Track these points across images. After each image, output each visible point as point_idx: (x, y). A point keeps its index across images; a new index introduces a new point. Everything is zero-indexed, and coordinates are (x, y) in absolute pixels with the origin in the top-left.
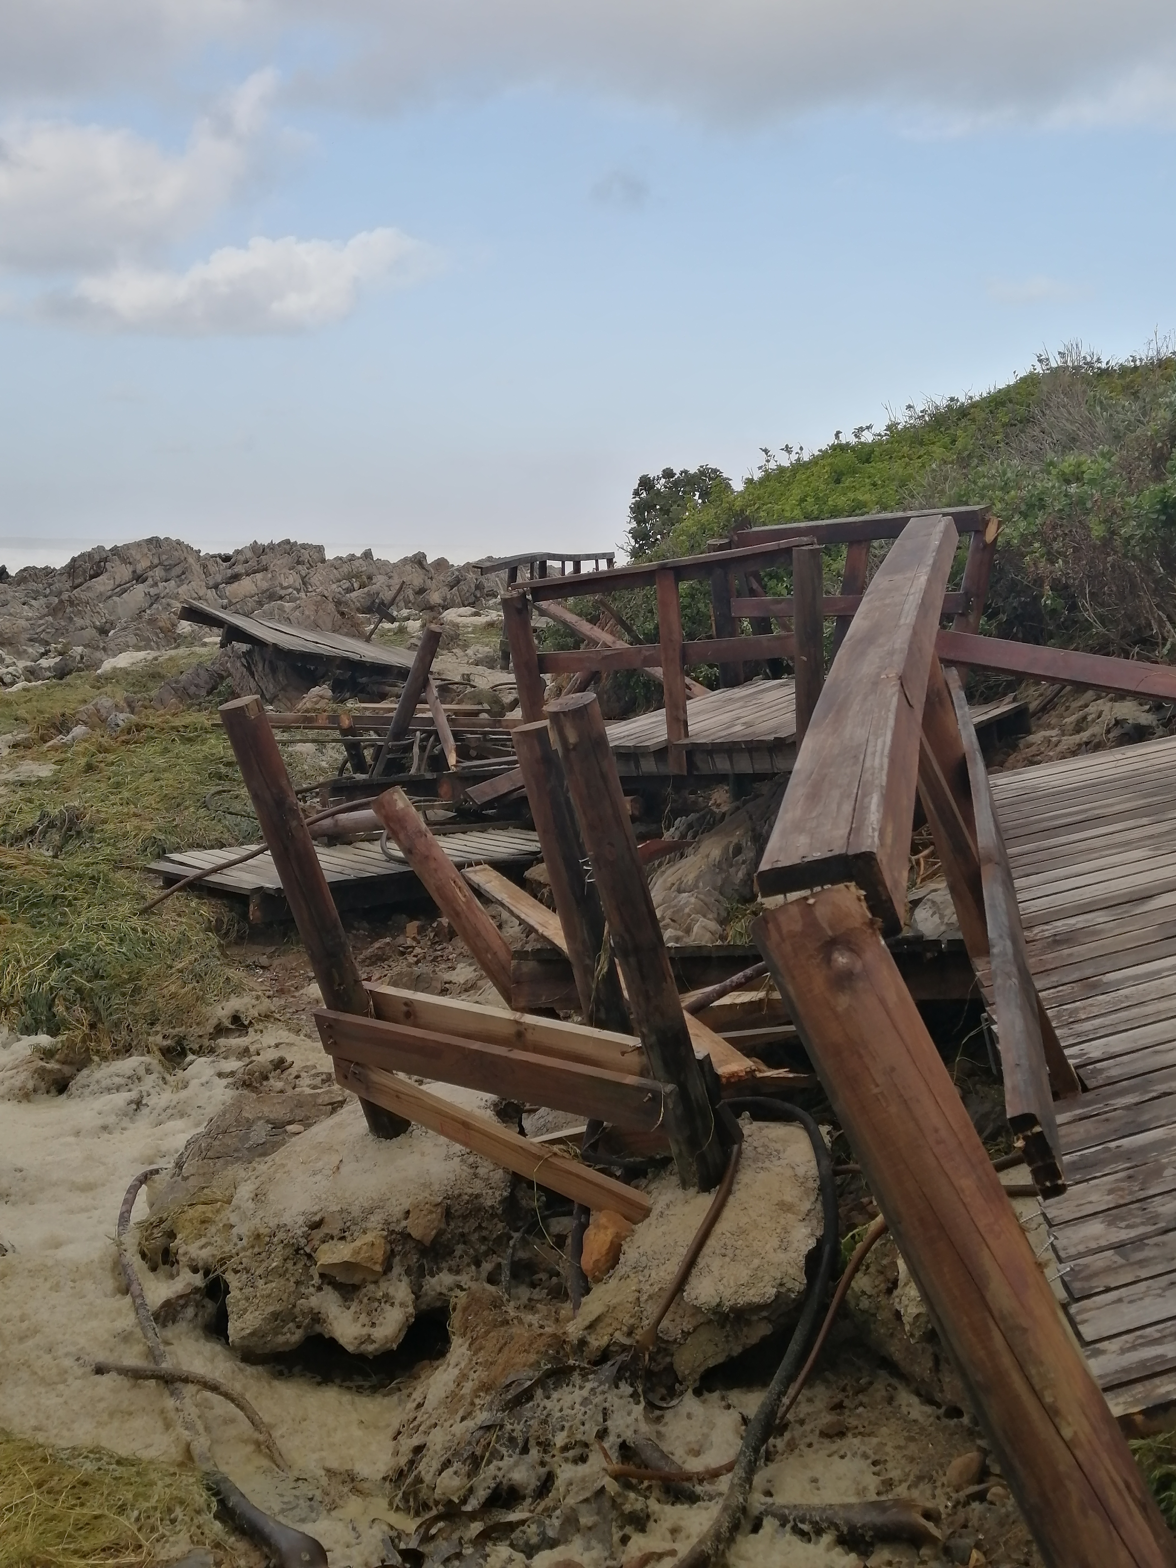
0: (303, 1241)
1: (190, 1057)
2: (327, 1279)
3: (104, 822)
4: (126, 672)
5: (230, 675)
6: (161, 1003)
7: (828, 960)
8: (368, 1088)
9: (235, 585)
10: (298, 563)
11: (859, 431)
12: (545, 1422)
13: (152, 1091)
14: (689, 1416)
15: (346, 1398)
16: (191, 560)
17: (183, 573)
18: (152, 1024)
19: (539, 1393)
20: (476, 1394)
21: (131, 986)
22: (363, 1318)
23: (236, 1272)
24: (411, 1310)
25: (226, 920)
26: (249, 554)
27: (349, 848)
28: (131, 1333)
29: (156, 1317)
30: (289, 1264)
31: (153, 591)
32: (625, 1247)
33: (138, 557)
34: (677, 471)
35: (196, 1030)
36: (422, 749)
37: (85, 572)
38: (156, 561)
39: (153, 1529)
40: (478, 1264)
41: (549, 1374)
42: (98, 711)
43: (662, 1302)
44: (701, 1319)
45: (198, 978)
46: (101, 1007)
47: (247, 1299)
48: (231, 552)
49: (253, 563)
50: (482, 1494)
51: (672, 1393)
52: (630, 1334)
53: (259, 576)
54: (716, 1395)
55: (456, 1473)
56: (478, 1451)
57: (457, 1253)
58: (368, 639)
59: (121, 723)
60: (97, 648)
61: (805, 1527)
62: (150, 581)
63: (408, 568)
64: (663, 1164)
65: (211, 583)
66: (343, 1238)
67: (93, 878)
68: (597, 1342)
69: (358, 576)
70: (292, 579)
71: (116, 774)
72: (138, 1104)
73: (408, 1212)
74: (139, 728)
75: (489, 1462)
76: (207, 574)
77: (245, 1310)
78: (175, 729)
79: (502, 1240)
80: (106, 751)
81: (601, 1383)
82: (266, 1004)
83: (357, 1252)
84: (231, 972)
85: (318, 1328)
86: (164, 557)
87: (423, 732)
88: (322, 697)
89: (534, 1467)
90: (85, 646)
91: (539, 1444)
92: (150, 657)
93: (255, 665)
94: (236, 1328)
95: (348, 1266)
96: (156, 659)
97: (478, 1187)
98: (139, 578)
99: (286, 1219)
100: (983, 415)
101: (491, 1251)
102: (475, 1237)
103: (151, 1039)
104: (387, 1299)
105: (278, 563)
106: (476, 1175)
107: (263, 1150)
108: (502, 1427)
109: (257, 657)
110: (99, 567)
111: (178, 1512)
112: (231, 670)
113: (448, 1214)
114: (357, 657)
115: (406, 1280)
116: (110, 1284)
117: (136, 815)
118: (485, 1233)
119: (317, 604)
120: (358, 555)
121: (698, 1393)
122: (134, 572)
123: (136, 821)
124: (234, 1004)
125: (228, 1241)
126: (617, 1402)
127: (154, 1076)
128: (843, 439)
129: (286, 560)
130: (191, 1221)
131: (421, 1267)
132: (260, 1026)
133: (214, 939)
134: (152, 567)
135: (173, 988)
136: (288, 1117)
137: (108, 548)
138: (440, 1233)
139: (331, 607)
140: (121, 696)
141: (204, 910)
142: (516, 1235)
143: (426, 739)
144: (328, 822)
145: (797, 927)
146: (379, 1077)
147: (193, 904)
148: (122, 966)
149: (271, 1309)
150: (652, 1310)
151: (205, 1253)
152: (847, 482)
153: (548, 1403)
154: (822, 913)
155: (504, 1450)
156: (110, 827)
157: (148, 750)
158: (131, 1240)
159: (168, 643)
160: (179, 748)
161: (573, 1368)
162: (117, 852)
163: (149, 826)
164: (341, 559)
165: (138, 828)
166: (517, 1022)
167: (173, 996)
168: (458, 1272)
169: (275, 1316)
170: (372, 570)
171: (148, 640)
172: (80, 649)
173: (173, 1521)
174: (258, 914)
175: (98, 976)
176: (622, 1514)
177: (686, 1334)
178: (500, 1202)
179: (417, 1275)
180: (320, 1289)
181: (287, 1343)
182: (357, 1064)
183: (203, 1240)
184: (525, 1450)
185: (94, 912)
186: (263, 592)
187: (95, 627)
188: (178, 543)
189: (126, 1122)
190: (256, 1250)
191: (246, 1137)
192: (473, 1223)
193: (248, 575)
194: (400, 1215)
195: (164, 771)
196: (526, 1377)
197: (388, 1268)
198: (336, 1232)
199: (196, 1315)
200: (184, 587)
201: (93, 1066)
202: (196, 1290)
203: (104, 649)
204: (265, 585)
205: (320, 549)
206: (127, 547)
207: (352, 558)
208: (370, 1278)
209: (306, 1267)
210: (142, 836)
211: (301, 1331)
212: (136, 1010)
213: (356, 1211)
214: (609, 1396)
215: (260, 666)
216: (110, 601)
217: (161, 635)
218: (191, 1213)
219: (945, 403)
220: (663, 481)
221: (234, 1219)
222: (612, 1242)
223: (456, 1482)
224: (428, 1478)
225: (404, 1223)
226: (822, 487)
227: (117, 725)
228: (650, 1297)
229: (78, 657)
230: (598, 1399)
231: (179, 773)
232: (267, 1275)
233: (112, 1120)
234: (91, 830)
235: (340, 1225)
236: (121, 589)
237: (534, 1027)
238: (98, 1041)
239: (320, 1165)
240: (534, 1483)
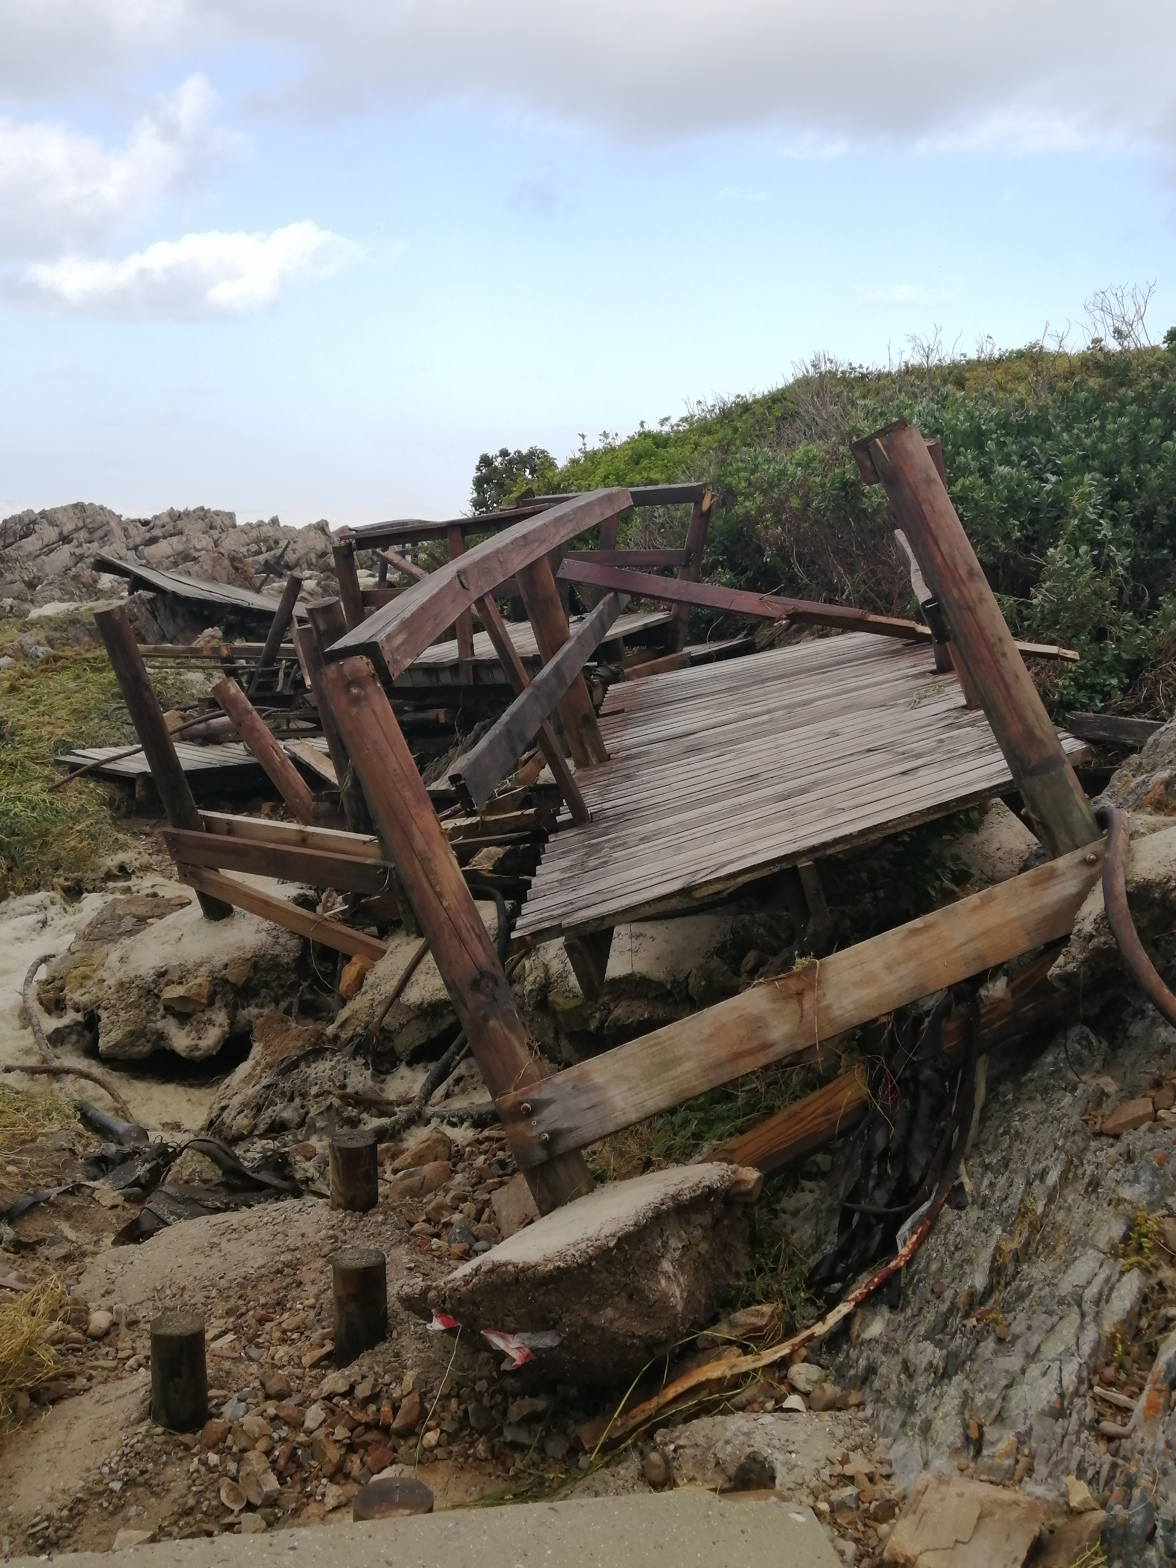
0: (153, 986)
1: (85, 894)
2: (169, 1010)
3: (23, 728)
4: (49, 619)
5: (137, 619)
6: (63, 853)
7: (348, 691)
8: (201, 883)
9: (153, 547)
10: (211, 527)
11: (663, 422)
12: (305, 1080)
13: (55, 917)
14: (402, 1078)
15: (181, 1089)
16: (113, 524)
17: (106, 535)
18: (57, 869)
19: (303, 1064)
20: (263, 1071)
21: (38, 842)
22: (193, 1034)
23: (106, 1009)
24: (227, 1029)
25: (117, 798)
26: (166, 520)
27: (219, 747)
28: (31, 1049)
29: (49, 1038)
30: (143, 1000)
31: (78, 551)
32: (367, 975)
33: (64, 520)
34: (512, 451)
35: (90, 875)
36: (287, 675)
37: (15, 533)
38: (81, 524)
39: (37, 1120)
40: (277, 1003)
41: (309, 1053)
42: (22, 646)
43: (386, 1005)
44: (412, 1015)
45: (93, 837)
46: (17, 856)
47: (112, 1023)
48: (149, 517)
49: (170, 527)
50: (262, 1127)
51: (394, 1065)
52: (366, 1028)
53: (175, 539)
54: (421, 1065)
55: (246, 1116)
56: (261, 1101)
57: (262, 995)
58: (258, 591)
59: (40, 655)
60: (25, 600)
61: (454, 1120)
62: (75, 542)
63: (312, 534)
64: (398, 924)
65: (131, 545)
66: (181, 983)
67: (11, 764)
68: (344, 1035)
69: (265, 540)
70: (205, 542)
71: (34, 694)
72: (44, 923)
73: (227, 965)
74: (56, 659)
75: (268, 1108)
76: (127, 536)
77: (111, 1030)
78: (87, 660)
79: (294, 986)
80: (29, 677)
81: (344, 1057)
82: (146, 859)
83: (190, 990)
84: (121, 836)
85: (162, 1043)
86: (88, 521)
87: (288, 660)
88: (213, 637)
89: (297, 1109)
90: (15, 598)
91: (301, 1095)
92: (72, 608)
93: (158, 610)
94: (104, 1043)
95: (182, 999)
96: (77, 609)
97: (278, 950)
98: (65, 539)
99: (142, 972)
100: (762, 410)
101: (286, 995)
102: (275, 984)
103: (55, 880)
104: (211, 1022)
105: (192, 528)
106: (277, 943)
107: (130, 933)
108: (277, 1085)
109: (159, 604)
110: (28, 528)
111: (54, 1114)
112: (138, 614)
113: (255, 967)
114: (246, 605)
115: (224, 1011)
116: (17, 1023)
117: (49, 723)
118: (282, 982)
119: (214, 560)
120: (266, 521)
121: (410, 1064)
122: (61, 533)
123: (49, 728)
124: (121, 857)
125: (101, 990)
126: (353, 1068)
127: (58, 906)
128: (647, 428)
129: (201, 525)
130: (75, 977)
131: (236, 1003)
132: (141, 874)
133: (107, 811)
134: (77, 529)
135: (73, 843)
136: (150, 914)
137: (37, 511)
138: (249, 980)
139: (226, 562)
140: (42, 636)
141: (99, 790)
142: (305, 984)
143: (291, 667)
144: (202, 726)
145: (334, 675)
146: (209, 875)
147: (91, 786)
148: (33, 826)
149: (129, 1029)
150: (379, 1010)
151: (85, 998)
152: (645, 462)
153: (308, 1070)
154: (347, 668)
155: (277, 1100)
156: (28, 732)
157: (63, 677)
158: (33, 990)
159: (90, 597)
160: (89, 675)
161: (327, 1049)
162: (33, 751)
163: (60, 732)
164: (250, 524)
165: (51, 733)
166: (301, 831)
167: (73, 849)
168: (262, 1006)
169: (132, 1033)
170: (278, 535)
171: (72, 594)
172: (9, 601)
173: (50, 1120)
174: (142, 793)
175: (13, 834)
176: (342, 1119)
177: (402, 1026)
178: (294, 960)
179: (233, 1010)
180: (164, 1017)
181: (140, 1052)
182: (194, 866)
183: (83, 990)
184: (291, 1099)
185: (13, 789)
186: (179, 554)
187: (24, 582)
188: (102, 508)
189: (34, 935)
190: (121, 994)
191: (119, 926)
192: (274, 975)
193: (165, 538)
194: (221, 967)
195: (76, 692)
196: (295, 1054)
197: (211, 1003)
198: (176, 979)
199: (78, 1041)
200: (107, 548)
201: (10, 899)
202: (78, 1023)
203: (32, 601)
204: (180, 548)
205: (231, 516)
206: (54, 511)
207: (260, 524)
208: (199, 1008)
209: (155, 1003)
210: (54, 739)
211: (150, 1044)
212: (44, 858)
213: (190, 965)
214: (348, 1065)
215: (162, 610)
216: (38, 560)
217: (84, 590)
218: (76, 972)
219: (732, 399)
220: (500, 459)
221: (105, 975)
222: (359, 972)
223: (246, 1122)
224: (228, 1121)
225: (224, 972)
226: (623, 466)
227: (38, 657)
228: (380, 1003)
229: (8, 608)
230: (341, 1066)
231: (87, 694)
232: (126, 1009)
233: (23, 933)
234: (13, 734)
235: (179, 974)
236: (49, 549)
237: (313, 834)
238: (13, 880)
239: (167, 938)
240: (297, 1119)
